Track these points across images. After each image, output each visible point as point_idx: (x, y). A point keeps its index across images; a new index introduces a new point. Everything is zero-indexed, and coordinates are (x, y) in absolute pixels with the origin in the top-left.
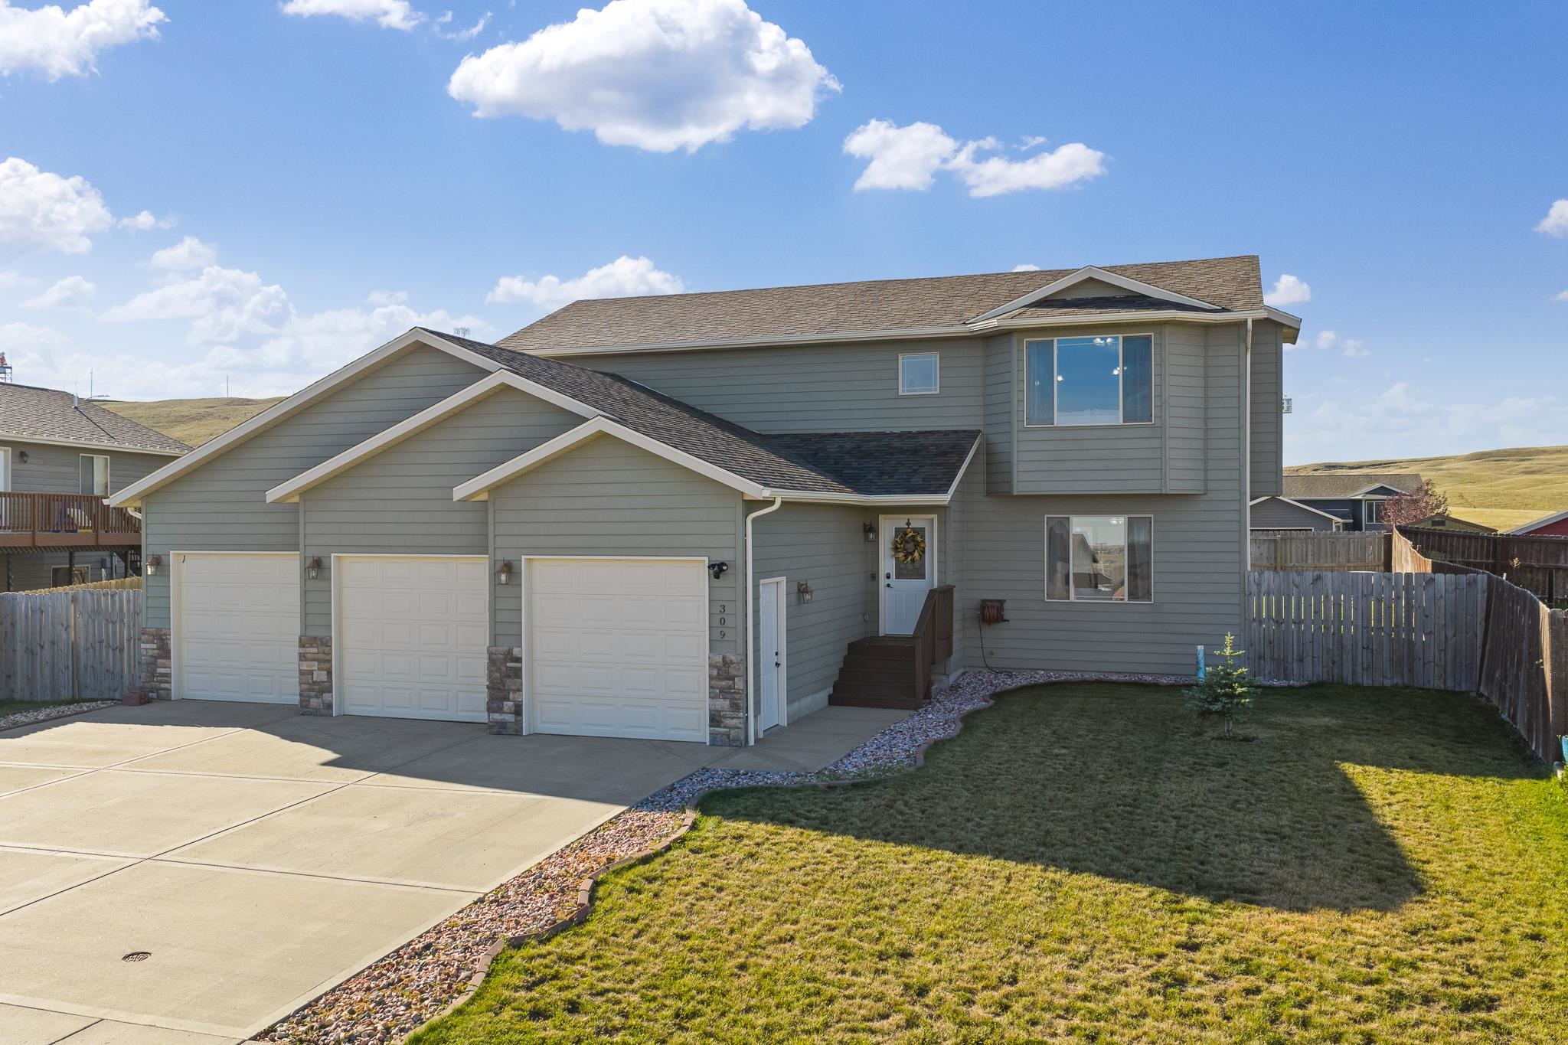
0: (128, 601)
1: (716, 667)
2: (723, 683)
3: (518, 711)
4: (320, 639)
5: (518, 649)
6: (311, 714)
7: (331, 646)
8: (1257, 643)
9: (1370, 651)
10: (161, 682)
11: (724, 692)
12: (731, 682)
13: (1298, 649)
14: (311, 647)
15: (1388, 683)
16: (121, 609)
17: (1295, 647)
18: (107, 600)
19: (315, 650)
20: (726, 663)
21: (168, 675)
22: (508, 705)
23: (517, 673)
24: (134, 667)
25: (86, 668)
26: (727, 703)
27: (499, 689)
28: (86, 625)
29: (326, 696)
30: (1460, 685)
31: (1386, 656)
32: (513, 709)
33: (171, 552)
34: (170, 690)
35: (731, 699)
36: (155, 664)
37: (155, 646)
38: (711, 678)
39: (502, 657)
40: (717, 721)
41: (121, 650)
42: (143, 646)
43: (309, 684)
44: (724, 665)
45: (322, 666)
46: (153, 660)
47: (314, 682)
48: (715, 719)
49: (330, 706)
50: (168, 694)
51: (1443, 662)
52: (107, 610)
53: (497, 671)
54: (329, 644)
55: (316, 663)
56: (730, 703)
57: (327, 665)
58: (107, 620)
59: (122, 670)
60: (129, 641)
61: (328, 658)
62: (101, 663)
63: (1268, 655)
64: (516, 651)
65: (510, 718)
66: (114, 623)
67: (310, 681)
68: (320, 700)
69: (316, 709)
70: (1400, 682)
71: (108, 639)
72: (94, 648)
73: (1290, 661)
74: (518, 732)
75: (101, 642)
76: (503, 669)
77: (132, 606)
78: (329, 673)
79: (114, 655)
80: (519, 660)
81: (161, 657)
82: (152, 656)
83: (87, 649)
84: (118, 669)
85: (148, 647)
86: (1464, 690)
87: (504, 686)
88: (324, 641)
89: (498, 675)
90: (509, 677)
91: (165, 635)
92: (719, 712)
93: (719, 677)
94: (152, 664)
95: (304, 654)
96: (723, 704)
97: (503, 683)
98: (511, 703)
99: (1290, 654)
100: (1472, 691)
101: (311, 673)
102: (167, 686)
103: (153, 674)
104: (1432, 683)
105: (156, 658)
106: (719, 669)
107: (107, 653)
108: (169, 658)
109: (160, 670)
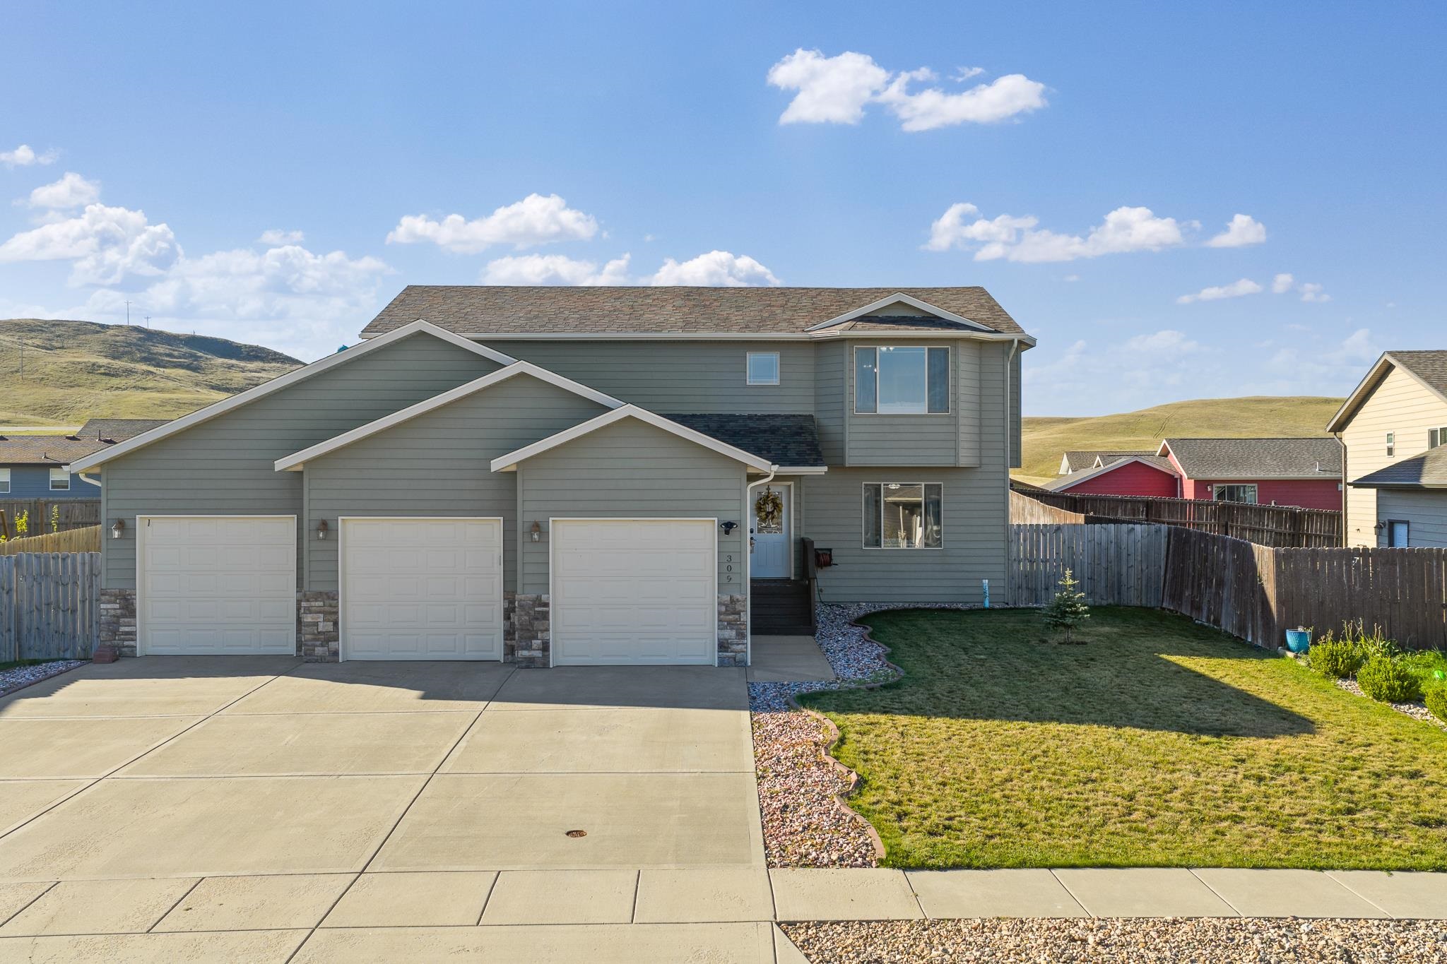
0: (84, 564)
1: (724, 605)
2: (731, 617)
3: (545, 647)
4: (327, 594)
5: (546, 596)
6: (317, 661)
7: (338, 600)
8: (1017, 577)
9: (1093, 581)
10: (124, 640)
11: (731, 624)
12: (737, 616)
13: (1045, 580)
14: (316, 600)
15: (1104, 603)
16: (74, 571)
17: (1043, 579)
18: (57, 563)
19: (321, 604)
20: (732, 601)
21: (133, 633)
22: (536, 643)
23: (545, 616)
24: (91, 626)
25: (29, 631)
26: (734, 633)
27: (528, 630)
28: (30, 589)
29: (332, 645)
30: (1150, 602)
31: (1103, 584)
32: (541, 646)
33: (137, 516)
34: (136, 647)
35: (736, 630)
36: (118, 623)
37: (117, 606)
38: (720, 613)
39: (531, 603)
40: (725, 647)
41: (74, 611)
42: (103, 606)
43: (314, 634)
44: (731, 603)
45: (328, 617)
46: (115, 619)
47: (319, 633)
48: (723, 646)
49: (336, 653)
50: (132, 651)
51: (1140, 587)
52: (57, 572)
53: (526, 615)
54: (336, 598)
55: (322, 615)
56: (736, 633)
57: (333, 617)
58: (57, 583)
59: (75, 630)
60: (83, 602)
61: (335, 610)
62: (49, 624)
63: (1024, 586)
64: (544, 597)
65: (538, 654)
66: (65, 585)
67: (316, 632)
68: (326, 648)
69: (321, 656)
70: (1112, 602)
71: (58, 601)
72: (39, 610)
73: (1040, 589)
74: (545, 665)
75: (48, 604)
76: (532, 613)
77: (87, 568)
78: (336, 624)
79: (65, 616)
80: (547, 605)
81: (124, 616)
82: (114, 616)
83: (31, 612)
84: (70, 630)
85: (108, 608)
86: (1153, 606)
87: (533, 627)
88: (332, 595)
89: (527, 618)
90: (537, 619)
91: (129, 595)
92: (727, 640)
93: (726, 613)
94: (114, 623)
95: (309, 607)
96: (730, 634)
97: (532, 625)
98: (540, 641)
99: (1040, 583)
100: (1158, 607)
101: (316, 624)
102: (132, 643)
103: (115, 633)
104: (1133, 602)
105: (118, 617)
106: (727, 606)
107: (56, 615)
108: (134, 617)
109: (123, 629)
